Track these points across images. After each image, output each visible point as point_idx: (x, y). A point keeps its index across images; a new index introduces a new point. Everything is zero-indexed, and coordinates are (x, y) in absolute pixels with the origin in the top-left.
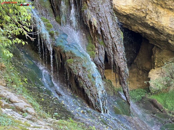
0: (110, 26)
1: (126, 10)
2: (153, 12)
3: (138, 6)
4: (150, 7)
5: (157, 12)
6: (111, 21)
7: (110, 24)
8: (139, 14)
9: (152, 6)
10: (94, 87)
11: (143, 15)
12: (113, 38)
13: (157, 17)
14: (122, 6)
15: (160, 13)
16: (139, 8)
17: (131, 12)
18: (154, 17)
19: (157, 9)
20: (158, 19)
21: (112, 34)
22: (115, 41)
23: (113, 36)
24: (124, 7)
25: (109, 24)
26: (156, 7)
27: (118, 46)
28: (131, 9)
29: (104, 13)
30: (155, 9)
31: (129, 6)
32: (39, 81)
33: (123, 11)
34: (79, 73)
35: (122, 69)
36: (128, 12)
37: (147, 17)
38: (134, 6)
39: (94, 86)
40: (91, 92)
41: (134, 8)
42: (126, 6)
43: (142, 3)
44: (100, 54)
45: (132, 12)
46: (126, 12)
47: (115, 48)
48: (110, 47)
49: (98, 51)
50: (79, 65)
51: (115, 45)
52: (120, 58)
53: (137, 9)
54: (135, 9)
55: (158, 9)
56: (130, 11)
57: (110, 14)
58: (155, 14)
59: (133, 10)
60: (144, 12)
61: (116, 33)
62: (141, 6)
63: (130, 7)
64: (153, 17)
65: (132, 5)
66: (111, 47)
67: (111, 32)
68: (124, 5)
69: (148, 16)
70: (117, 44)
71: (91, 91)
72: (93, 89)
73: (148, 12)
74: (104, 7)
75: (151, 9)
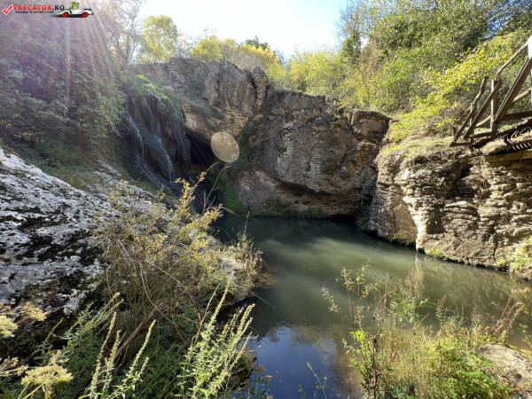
3: (200, 128)
6: (181, 134)
8: (201, 132)
17: (196, 131)
21: (180, 141)
25: (179, 136)
32: (134, 162)
33: (192, 130)
34: (158, 160)
38: (197, 128)
39: (167, 167)
42: (193, 127)
44: (173, 151)
50: (158, 156)
52: (184, 154)
66: (180, 148)
70: (183, 147)
71: (164, 169)
74: (177, 126)
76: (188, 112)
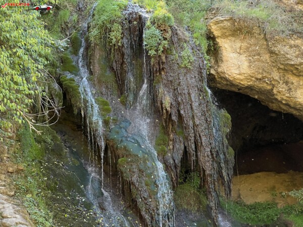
0: (194, 108)
1: (242, 80)
2: (281, 82)
3: (258, 74)
4: (276, 75)
5: (287, 83)
6: (197, 100)
7: (195, 105)
8: (262, 85)
9: (278, 74)
10: (153, 200)
11: (269, 87)
12: (198, 125)
13: (288, 90)
14: (235, 75)
15: (293, 83)
16: (260, 76)
17: (249, 84)
18: (284, 90)
19: (286, 78)
20: (289, 93)
21: (196, 119)
22: (200, 130)
23: (197, 122)
24: (238, 76)
25: (193, 104)
26: (285, 74)
27: (204, 139)
28: (248, 79)
29: (186, 88)
30: (284, 77)
31: (244, 74)
32: (81, 189)
33: (238, 81)
34: (133, 178)
35: (207, 172)
36: (246, 83)
37: (275, 91)
38: (251, 75)
39: (153, 197)
40: (147, 206)
41: (253, 77)
42: (240, 74)
43: (263, 70)
44: (175, 150)
45: (251, 83)
46: (242, 83)
47: (199, 141)
48: (190, 140)
49: (173, 146)
50: (134, 166)
51: (200, 136)
52: (206, 155)
53: (257, 79)
54: (254, 79)
55: (288, 78)
56: (248, 82)
57: (196, 89)
58: (284, 85)
59: (252, 80)
60: (268, 82)
61: (203, 118)
62: (263, 73)
63: (246, 75)
64: (281, 89)
65: (249, 73)
66: (193, 138)
67: (195, 117)
68: (237, 72)
69: (275, 88)
70: (202, 134)
71: (146, 204)
72: (152, 201)
73: (273, 82)
74: (189, 79)
75: (277, 78)
76: (224, 36)
